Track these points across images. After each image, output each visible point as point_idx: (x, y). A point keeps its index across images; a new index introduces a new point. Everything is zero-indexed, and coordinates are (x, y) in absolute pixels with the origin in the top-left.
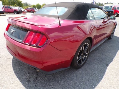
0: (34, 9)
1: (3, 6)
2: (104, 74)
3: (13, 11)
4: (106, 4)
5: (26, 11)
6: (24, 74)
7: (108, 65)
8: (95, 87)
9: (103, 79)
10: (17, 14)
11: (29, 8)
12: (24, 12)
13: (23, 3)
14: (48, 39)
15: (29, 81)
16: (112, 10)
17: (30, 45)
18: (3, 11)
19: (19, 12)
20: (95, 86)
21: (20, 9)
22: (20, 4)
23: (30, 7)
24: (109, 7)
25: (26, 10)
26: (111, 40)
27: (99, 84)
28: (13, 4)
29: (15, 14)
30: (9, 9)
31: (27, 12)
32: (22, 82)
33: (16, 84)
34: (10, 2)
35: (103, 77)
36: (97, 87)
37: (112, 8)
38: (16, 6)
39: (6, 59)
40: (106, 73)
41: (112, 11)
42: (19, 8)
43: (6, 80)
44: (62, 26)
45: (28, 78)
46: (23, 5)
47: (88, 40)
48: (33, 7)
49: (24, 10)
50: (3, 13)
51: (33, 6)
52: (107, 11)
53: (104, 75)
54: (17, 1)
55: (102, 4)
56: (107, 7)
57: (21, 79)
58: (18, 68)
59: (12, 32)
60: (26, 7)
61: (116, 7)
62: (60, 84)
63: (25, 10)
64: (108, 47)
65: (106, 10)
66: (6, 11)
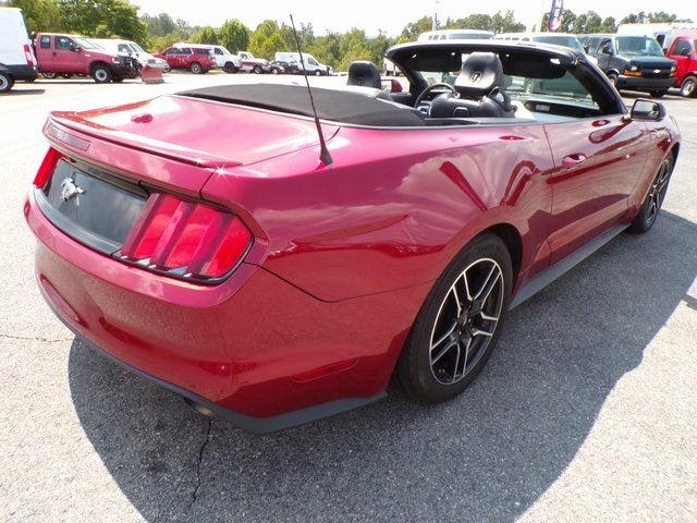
0: (206, 52)
1: (32, 37)
2: (585, 436)
3: (87, 64)
4: (632, 20)
5: (160, 63)
6: (132, 429)
7: (610, 385)
8: (525, 510)
9: (577, 462)
10: (107, 82)
11: (180, 45)
12: (148, 68)
13: (146, 18)
14: (258, 241)
15: (156, 468)
16: (666, 60)
17: (161, 271)
18: (30, 63)
19: (118, 72)
20: (527, 502)
21: (125, 53)
22: (126, 25)
23: (185, 38)
24: (648, 43)
25: (163, 56)
26: (643, 238)
27: (550, 490)
28: (88, 22)
29: (98, 82)
30: (65, 52)
31: (169, 70)
32: (117, 471)
33: (85, 485)
34: (68, 12)
35: (576, 450)
36: (536, 505)
37: (665, 45)
38: (102, 35)
39: (35, 344)
40: (596, 427)
41: (667, 67)
42: (121, 48)
43: (33, 459)
44: (336, 163)
45: (152, 454)
46: (142, 27)
47: (496, 242)
48: (205, 40)
49: (151, 57)
50: (30, 78)
51: (205, 36)
52: (633, 63)
53: (581, 442)
54: (110, 3)
55: (611, 21)
56: (636, 43)
57: (117, 456)
58: (100, 395)
59: (65, 194)
60: (161, 41)
61: (691, 42)
62: (328, 489)
63: (158, 61)
64: (620, 277)
65: (628, 60)
66: (48, 63)
